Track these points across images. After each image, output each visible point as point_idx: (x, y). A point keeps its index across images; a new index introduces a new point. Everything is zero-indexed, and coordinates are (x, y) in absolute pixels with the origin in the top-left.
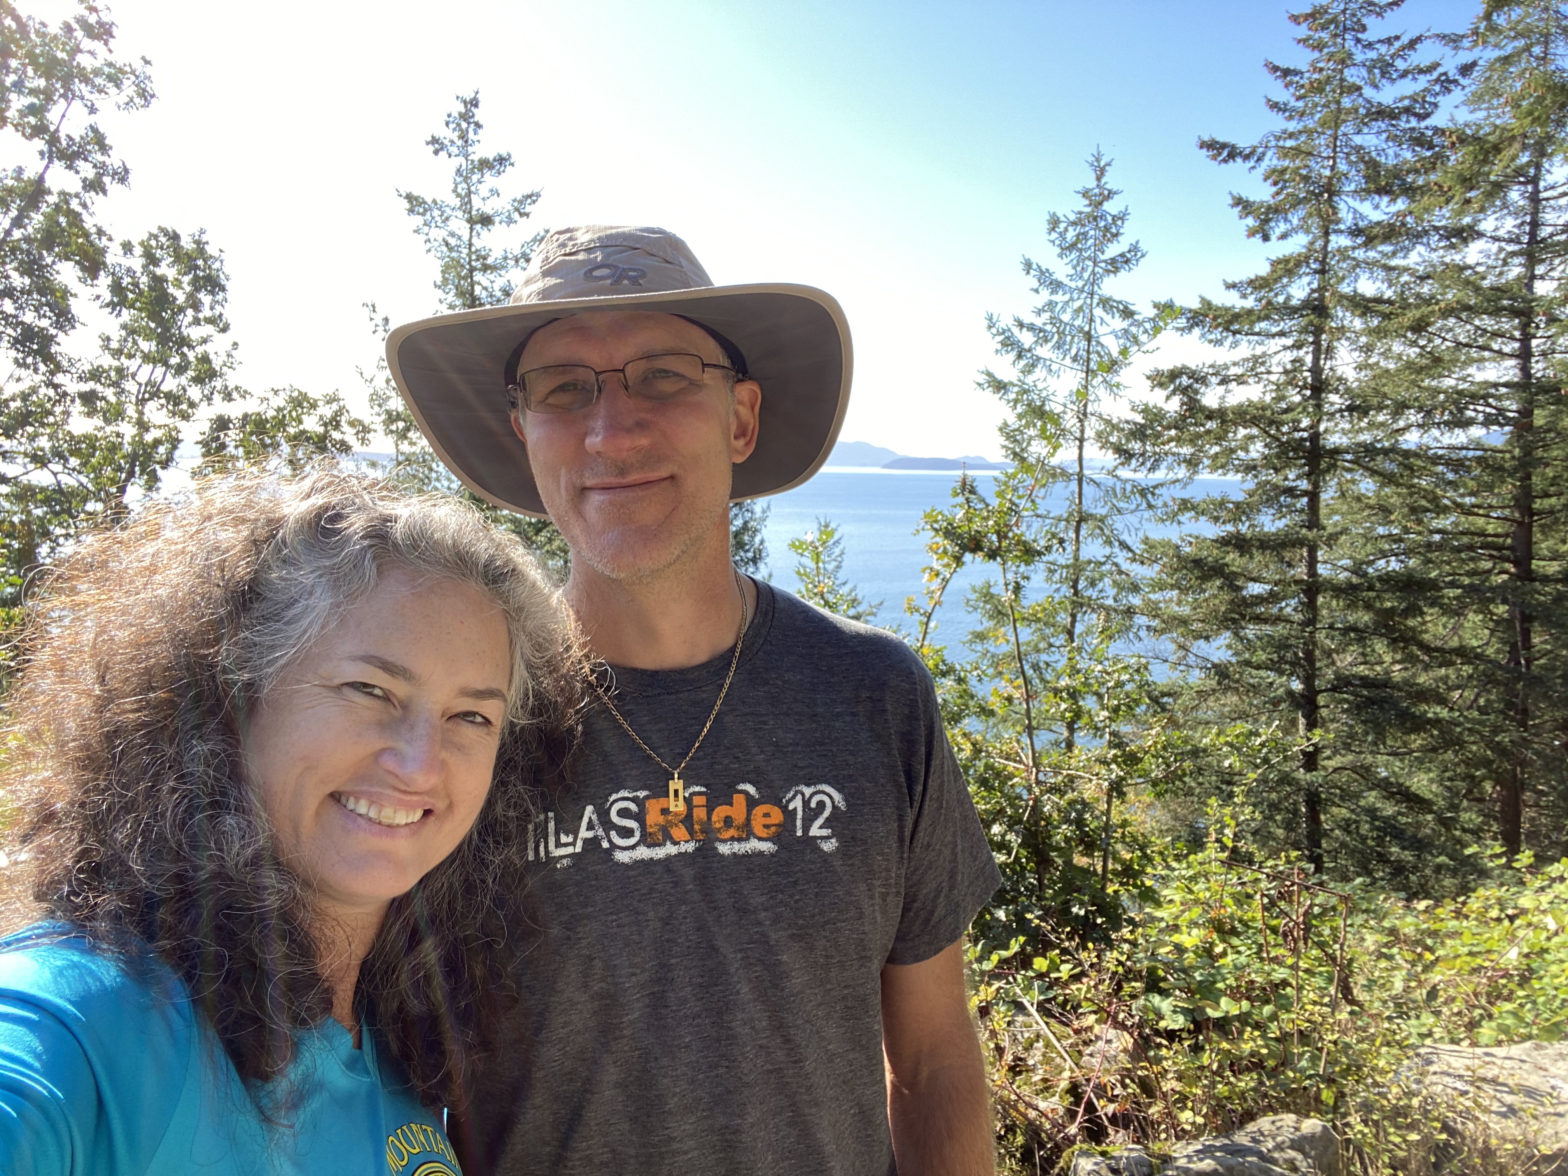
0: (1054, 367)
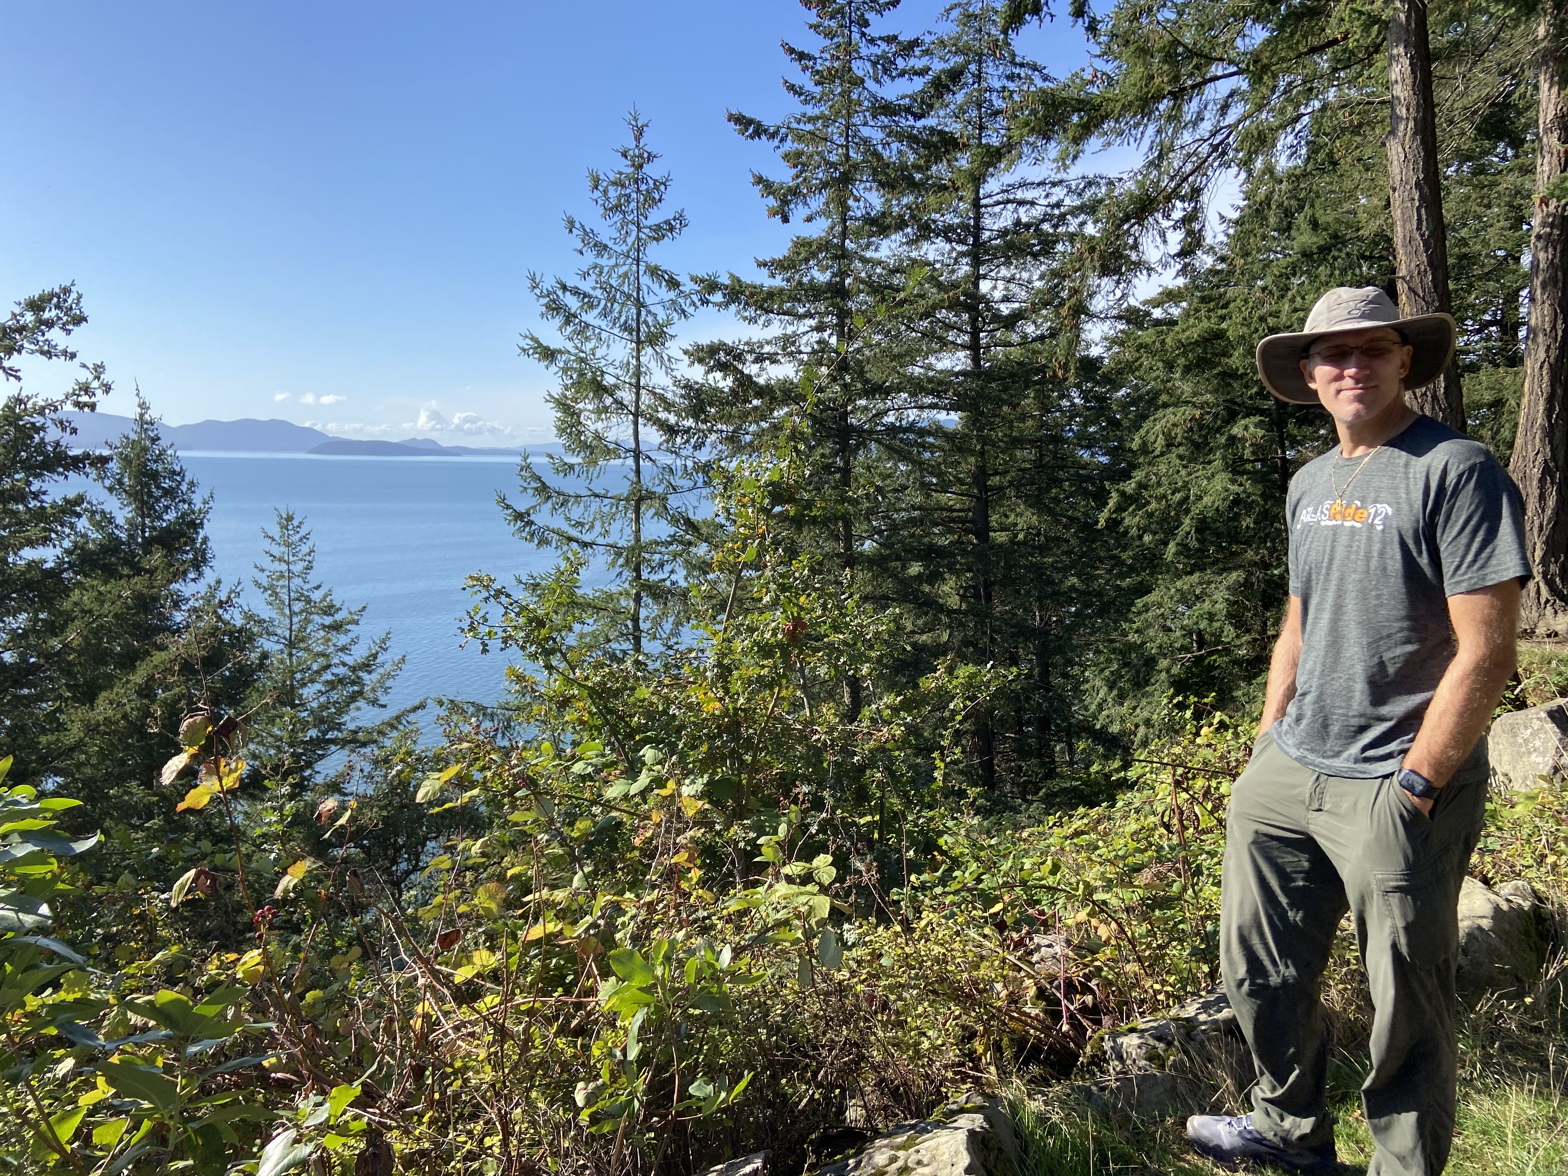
0: (604, 335)
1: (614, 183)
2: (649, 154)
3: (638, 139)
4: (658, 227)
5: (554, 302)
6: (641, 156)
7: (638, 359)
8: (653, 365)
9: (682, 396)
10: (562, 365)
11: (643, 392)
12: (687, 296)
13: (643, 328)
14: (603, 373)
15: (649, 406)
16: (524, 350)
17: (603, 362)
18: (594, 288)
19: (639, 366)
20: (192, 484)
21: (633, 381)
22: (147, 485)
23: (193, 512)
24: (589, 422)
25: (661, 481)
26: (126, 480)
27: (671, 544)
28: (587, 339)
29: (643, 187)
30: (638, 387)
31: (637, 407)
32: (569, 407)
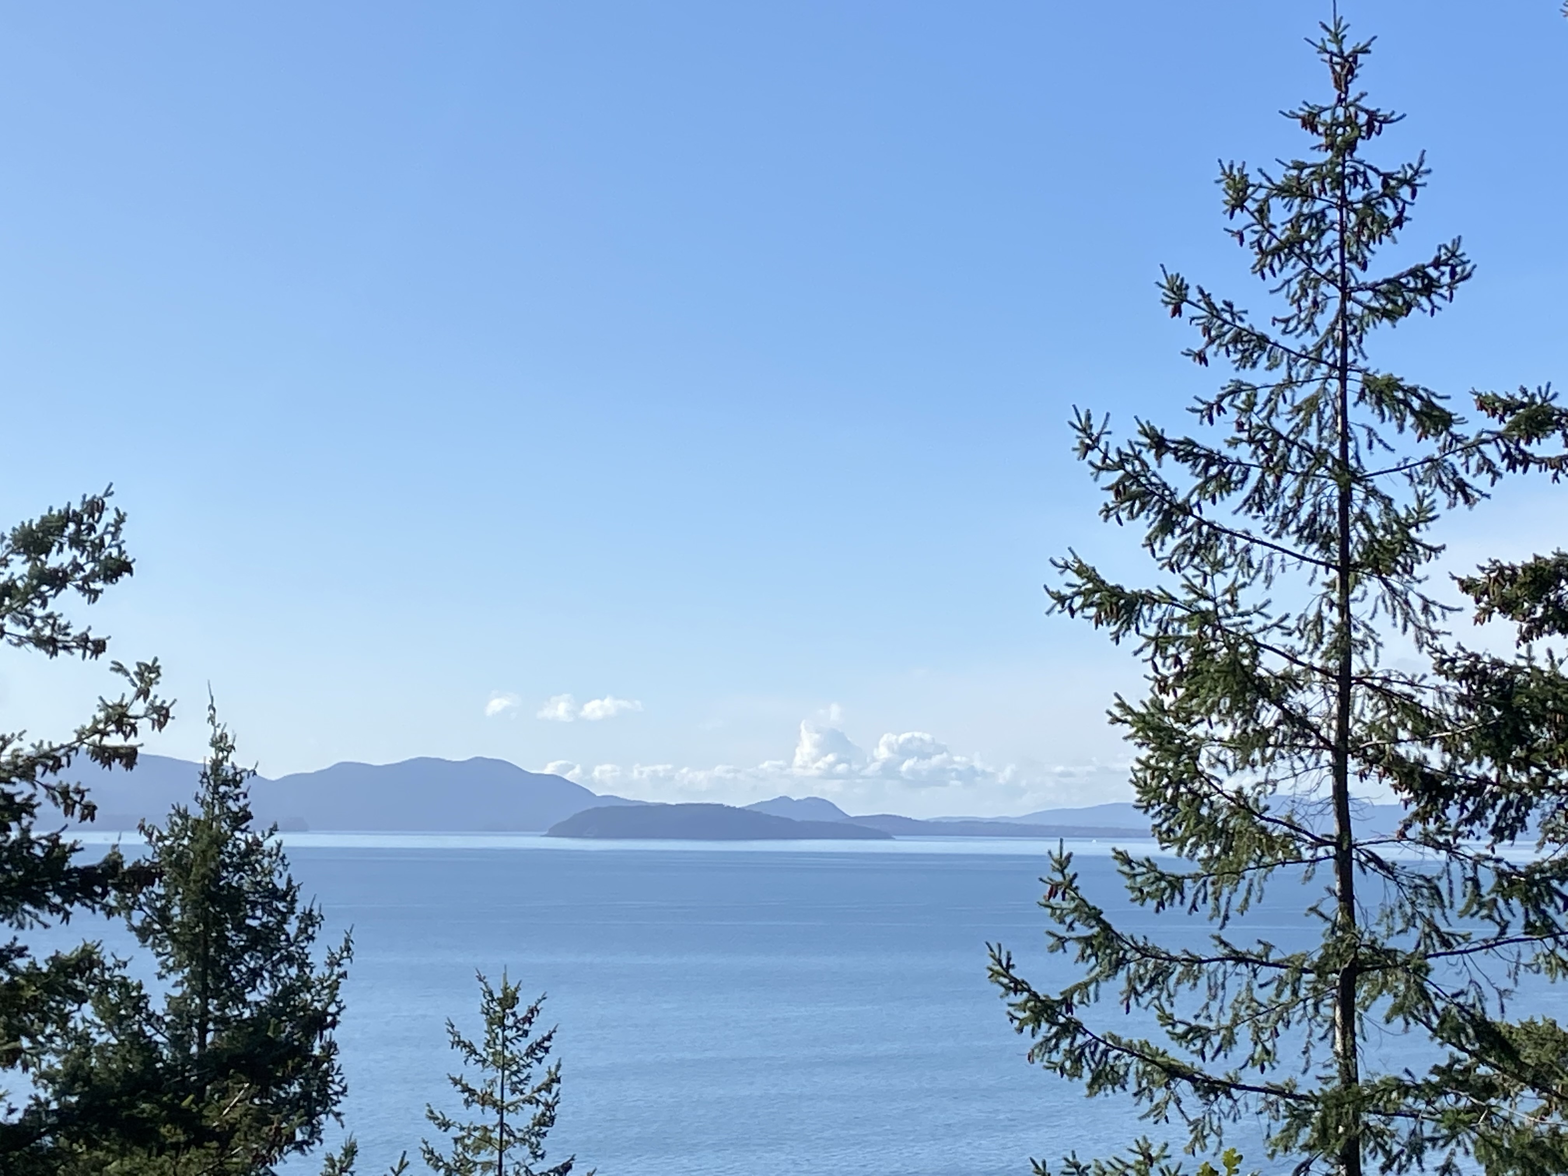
0: (1258, 553)
1: (1283, 191)
2: (1372, 116)
3: (1342, 83)
4: (1395, 283)
5: (1134, 477)
6: (1350, 121)
7: (1344, 610)
8: (1383, 624)
9: (1462, 700)
10: (1152, 630)
11: (1359, 692)
12: (1472, 448)
13: (1358, 532)
14: (1257, 648)
15: (1372, 727)
16: (1061, 599)
17: (1258, 621)
18: (1234, 443)
19: (1346, 626)
20: (309, 919)
21: (1333, 664)
22: (219, 922)
23: (307, 985)
24: (1219, 772)
25: (1410, 921)
26: (176, 910)
27: (1438, 1091)
28: (1219, 566)
29: (1356, 194)
30: (1345, 679)
31: (1343, 731)
32: (1172, 733)
